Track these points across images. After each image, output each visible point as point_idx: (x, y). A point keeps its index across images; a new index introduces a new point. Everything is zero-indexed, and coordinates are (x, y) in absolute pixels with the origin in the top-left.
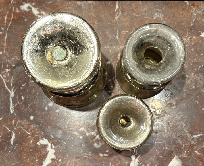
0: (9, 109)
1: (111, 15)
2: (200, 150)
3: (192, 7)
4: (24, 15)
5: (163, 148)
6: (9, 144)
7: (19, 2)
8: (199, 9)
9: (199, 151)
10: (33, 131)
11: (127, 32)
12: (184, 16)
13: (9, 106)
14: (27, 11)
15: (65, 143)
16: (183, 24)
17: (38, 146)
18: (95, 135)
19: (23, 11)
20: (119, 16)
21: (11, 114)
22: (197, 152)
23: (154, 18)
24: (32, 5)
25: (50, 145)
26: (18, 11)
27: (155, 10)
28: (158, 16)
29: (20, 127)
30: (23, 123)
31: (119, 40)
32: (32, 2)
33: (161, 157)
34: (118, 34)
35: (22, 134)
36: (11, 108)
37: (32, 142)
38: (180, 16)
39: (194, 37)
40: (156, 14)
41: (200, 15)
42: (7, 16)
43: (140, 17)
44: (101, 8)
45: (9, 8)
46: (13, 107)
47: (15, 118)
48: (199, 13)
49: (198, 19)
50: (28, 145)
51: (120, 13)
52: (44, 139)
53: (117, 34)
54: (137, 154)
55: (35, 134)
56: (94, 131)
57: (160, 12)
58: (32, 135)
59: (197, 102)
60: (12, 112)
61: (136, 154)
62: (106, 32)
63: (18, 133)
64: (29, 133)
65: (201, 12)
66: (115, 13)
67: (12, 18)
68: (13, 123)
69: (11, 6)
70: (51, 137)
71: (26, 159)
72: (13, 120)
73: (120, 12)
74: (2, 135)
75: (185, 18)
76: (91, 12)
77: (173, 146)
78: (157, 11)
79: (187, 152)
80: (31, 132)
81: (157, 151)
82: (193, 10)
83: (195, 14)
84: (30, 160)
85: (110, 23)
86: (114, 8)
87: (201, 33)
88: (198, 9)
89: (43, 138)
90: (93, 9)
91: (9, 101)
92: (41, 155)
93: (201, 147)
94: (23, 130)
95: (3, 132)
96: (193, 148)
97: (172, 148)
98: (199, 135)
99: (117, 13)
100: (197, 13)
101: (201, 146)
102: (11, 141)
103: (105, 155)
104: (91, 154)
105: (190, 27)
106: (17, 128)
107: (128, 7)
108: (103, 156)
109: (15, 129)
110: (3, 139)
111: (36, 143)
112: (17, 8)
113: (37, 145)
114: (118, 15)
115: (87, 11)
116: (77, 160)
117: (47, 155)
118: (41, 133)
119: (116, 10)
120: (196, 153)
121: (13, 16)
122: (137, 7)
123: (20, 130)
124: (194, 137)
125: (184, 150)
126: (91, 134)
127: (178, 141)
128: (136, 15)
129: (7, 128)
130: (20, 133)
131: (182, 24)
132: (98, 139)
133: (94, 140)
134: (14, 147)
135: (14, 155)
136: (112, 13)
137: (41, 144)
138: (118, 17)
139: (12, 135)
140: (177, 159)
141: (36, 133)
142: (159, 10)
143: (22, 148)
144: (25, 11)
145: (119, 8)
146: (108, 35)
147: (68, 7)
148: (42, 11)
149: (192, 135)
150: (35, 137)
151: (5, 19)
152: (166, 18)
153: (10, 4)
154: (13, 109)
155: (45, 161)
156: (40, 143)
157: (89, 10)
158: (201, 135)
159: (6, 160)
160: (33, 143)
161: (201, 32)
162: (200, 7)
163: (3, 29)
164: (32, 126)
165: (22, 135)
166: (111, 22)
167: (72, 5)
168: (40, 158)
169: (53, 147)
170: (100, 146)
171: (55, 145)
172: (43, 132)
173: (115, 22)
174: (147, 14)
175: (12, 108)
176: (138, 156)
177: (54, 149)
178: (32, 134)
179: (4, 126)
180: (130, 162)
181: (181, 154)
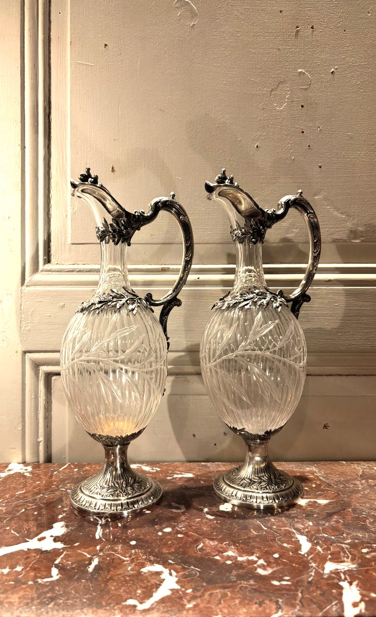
10: (133, 557)
15: (197, 569)
25: (166, 571)
50: (122, 572)
52: (155, 564)
55: (137, 560)
58: (132, 561)
64: (128, 559)
70: (170, 563)
71: (115, 590)
80: (130, 556)
84: (124, 591)
92: (148, 584)
113: (142, 572)
116: (227, 590)
117: (161, 584)
129: (85, 554)
133: (255, 565)
137: (149, 571)
150: (139, 563)
155: (156, 592)
159: (73, 592)
160: (132, 570)
168: (146, 587)
169: (174, 573)
171: (177, 572)
176: (353, 582)
177: (176, 577)
180: (340, 591)
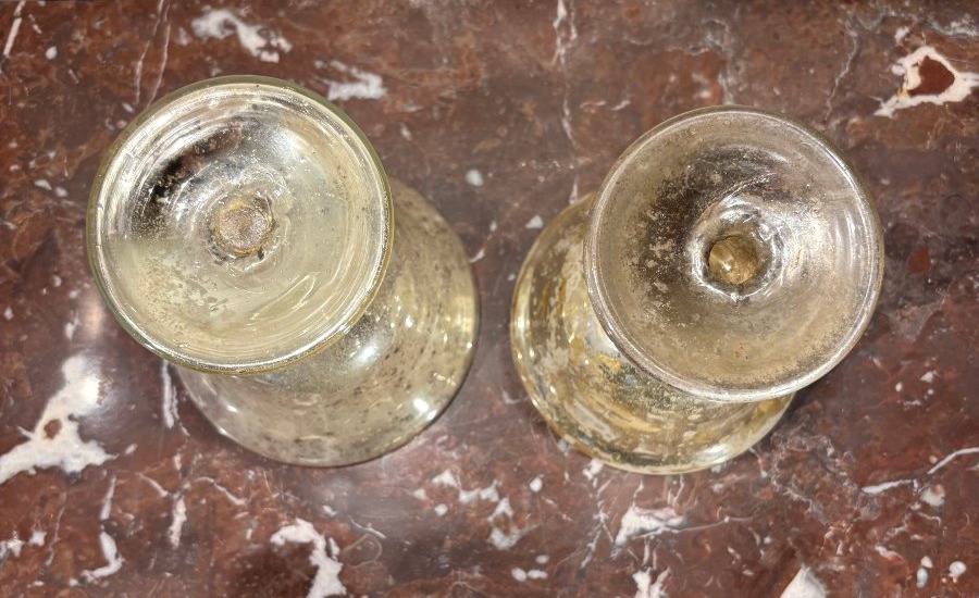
0: (160, 412)
1: (538, 41)
2: (892, 541)
3: (843, 7)
4: (207, 52)
5: (754, 540)
6: (164, 544)
7: (189, 5)
8: (868, 15)
9: (891, 546)
10: (254, 494)
11: (602, 103)
12: (815, 41)
13: (159, 399)
14: (218, 39)
15: (378, 533)
16: (812, 71)
17: (275, 550)
18: (495, 498)
19: (205, 39)
20: (569, 45)
21: (167, 430)
22: (881, 550)
23: (703, 51)
24: (239, 17)
25: (320, 543)
26: (184, 41)
27: (704, 21)
28: (718, 43)
29: (203, 479)
30: (215, 463)
31: (576, 138)
32: (238, 5)
33: (748, 573)
34: (567, 112)
35: (213, 504)
36: (166, 406)
37: (253, 536)
38: (797, 43)
39: (855, 120)
40: (709, 37)
41: (872, 35)
42: (144, 61)
43: (650, 48)
44: (500, 17)
45: (151, 28)
46: (176, 401)
47: (184, 447)
48: (870, 28)
49: (865, 52)
50: (236, 547)
51: (574, 36)
52: (299, 521)
53: (563, 114)
54: (655, 568)
55: (264, 505)
56: (491, 483)
57: (723, 27)
58: (252, 509)
59: (876, 361)
60: (170, 421)
61: (652, 566)
62: (521, 106)
63: (195, 502)
64: (239, 502)
65: (875, 23)
66: (552, 35)
67: (163, 65)
68: (178, 466)
69: (159, 21)
70: (327, 515)
72: (174, 454)
73: (573, 30)
74: (136, 511)
75: (817, 50)
76: (463, 34)
77: (795, 529)
78: (712, 25)
79: (846, 551)
80: (246, 494)
81: (731, 551)
82: (846, 17)
83: (853, 34)
85: (537, 73)
86: (550, 18)
87: (878, 103)
88: (862, 13)
89: (294, 517)
90: (470, 21)
91: (160, 382)
92: (287, 582)
93: (897, 530)
94: (216, 492)
95: (141, 498)
96: (869, 536)
97: (789, 539)
98: (887, 486)
99: (563, 34)
100: (861, 29)
101: (898, 526)
102: (171, 533)
103: (536, 574)
104: (480, 572)
105: (837, 81)
106: (193, 484)
107: (602, 12)
108: (529, 579)
109: (187, 486)
110: (141, 527)
111: (269, 536)
112: (182, 30)
113: (274, 545)
114: (566, 40)
115: (446, 32)
117: (313, 582)
118: (286, 498)
119: (556, 24)
120: (878, 553)
121: (168, 61)
122: (638, 11)
123: (204, 489)
124: (867, 494)
125: (833, 544)
126: (479, 496)
127: (810, 510)
128: (633, 41)
129: (155, 484)
130: (204, 501)
131: (807, 71)
132: (504, 514)
133: (490, 519)
134: (183, 557)
135: (184, 587)
136: (541, 34)
137: (288, 543)
138: (567, 50)
139: (174, 511)
140: (808, 579)
141: (267, 499)
142: (717, 21)
143: (213, 560)
144: (212, 39)
145: (569, 16)
146: (530, 119)
147: (373, 16)
148: (277, 36)
149: (862, 484)
150: (265, 516)
151: (138, 71)
152: (747, 52)
153: (153, 16)
154: (175, 410)
156: (282, 537)
157: (455, 28)
158: (895, 484)
160: (255, 539)
161: (879, 99)
162: (872, 5)
163: (128, 108)
164: (252, 473)
165: (211, 509)
166: (540, 68)
167: (392, 12)
168: (283, 594)
169: (335, 550)
170: (514, 542)
171: (341, 544)
172: (293, 493)
173: (555, 68)
174: (676, 34)
175: (171, 409)
176: (661, 571)
177: (340, 559)
178: (252, 504)
179: (141, 476)
181: (824, 559)
